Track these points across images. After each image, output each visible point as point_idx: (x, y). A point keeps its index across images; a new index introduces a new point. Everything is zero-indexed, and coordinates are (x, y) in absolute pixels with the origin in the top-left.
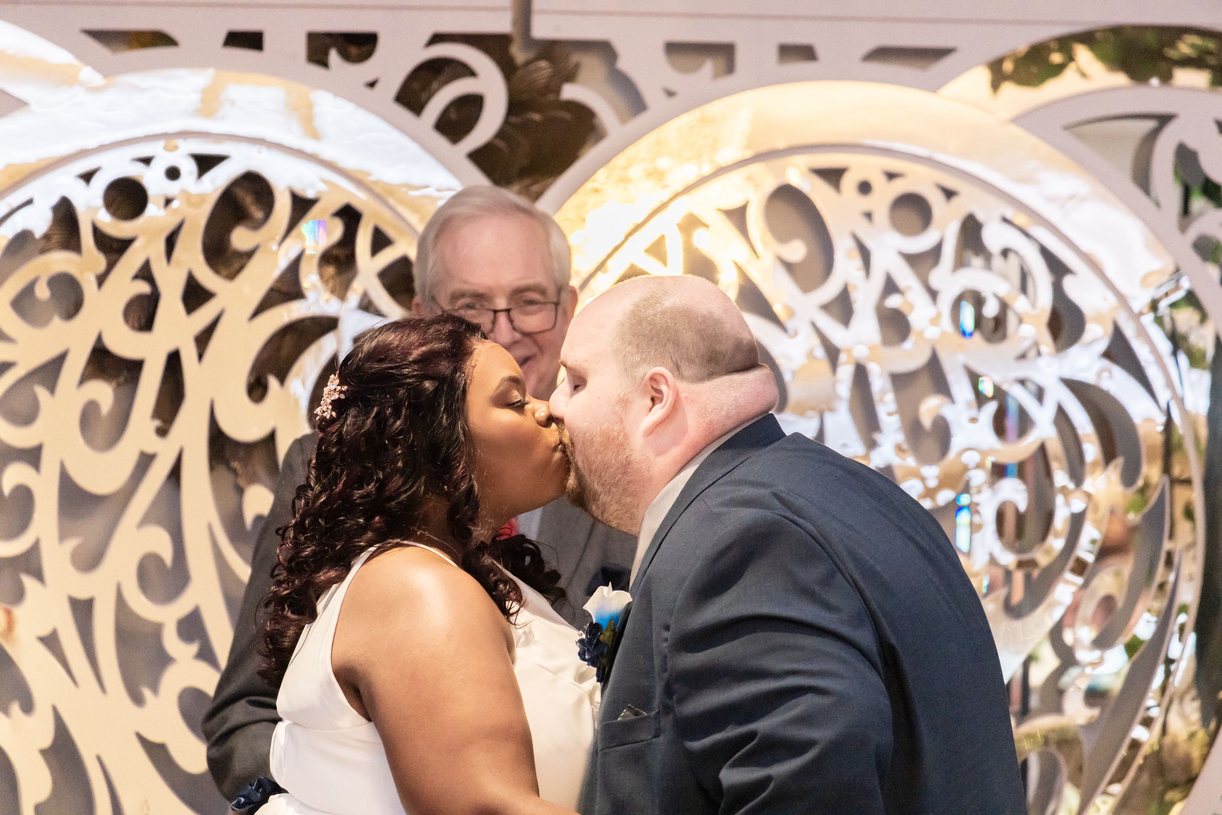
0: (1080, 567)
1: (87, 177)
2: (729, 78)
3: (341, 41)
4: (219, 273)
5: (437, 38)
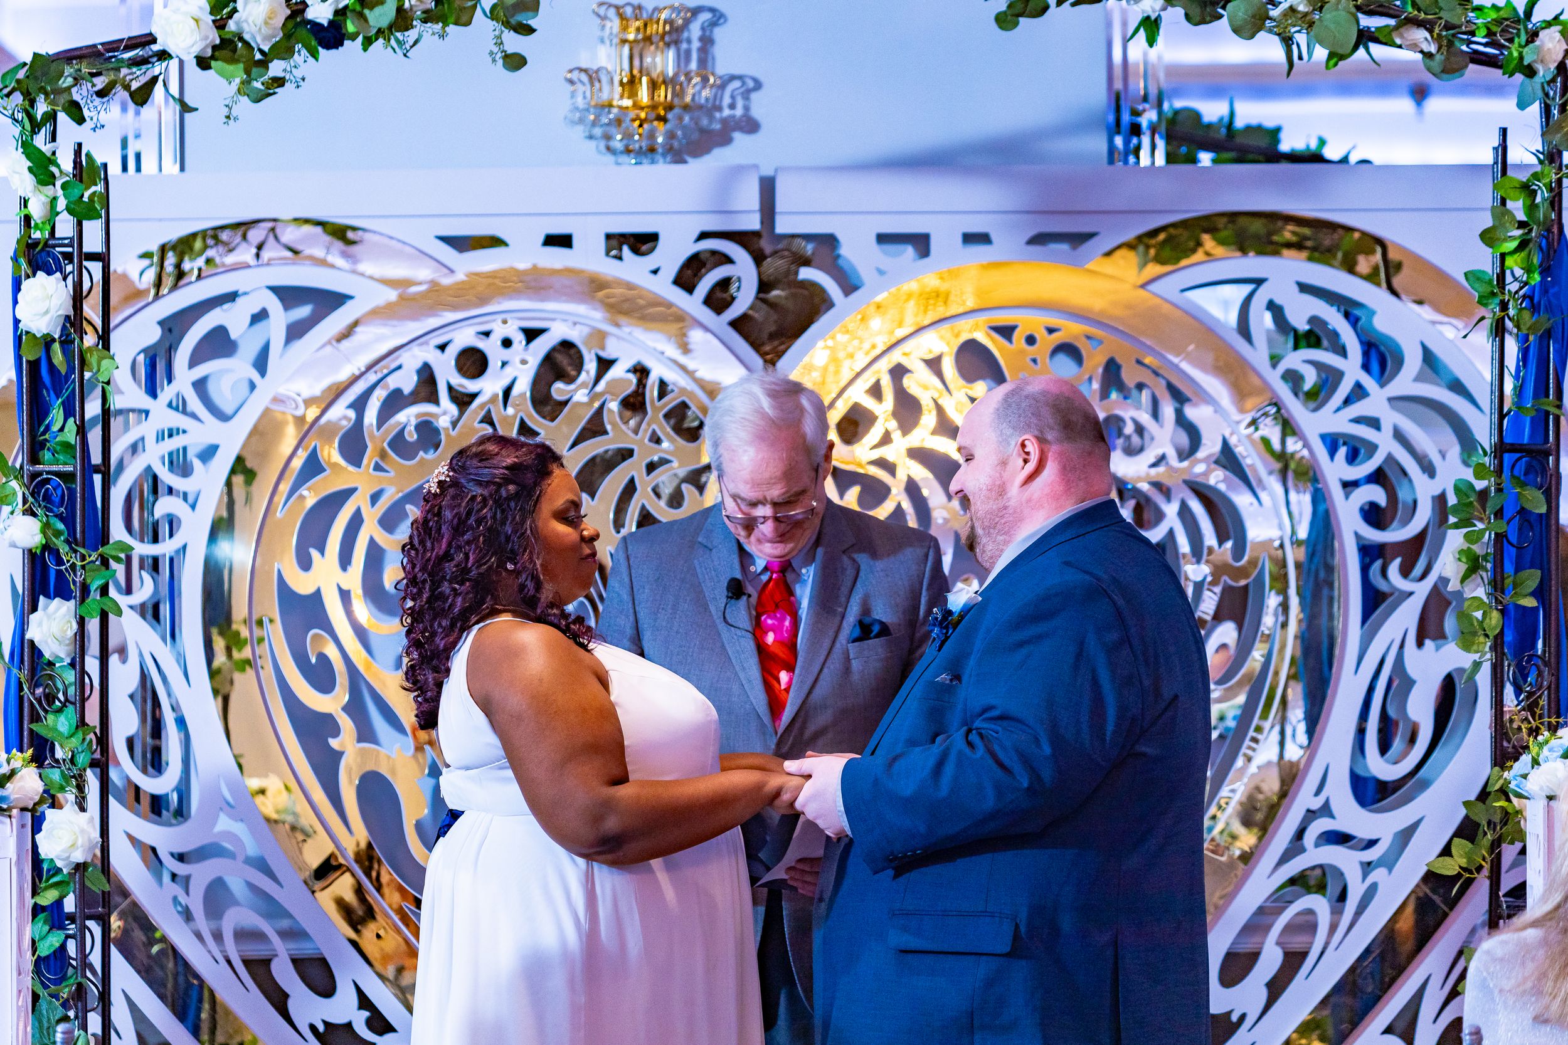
1: (442, 347)
2: (926, 260)
3: (632, 239)
4: (544, 417)
5: (704, 236)
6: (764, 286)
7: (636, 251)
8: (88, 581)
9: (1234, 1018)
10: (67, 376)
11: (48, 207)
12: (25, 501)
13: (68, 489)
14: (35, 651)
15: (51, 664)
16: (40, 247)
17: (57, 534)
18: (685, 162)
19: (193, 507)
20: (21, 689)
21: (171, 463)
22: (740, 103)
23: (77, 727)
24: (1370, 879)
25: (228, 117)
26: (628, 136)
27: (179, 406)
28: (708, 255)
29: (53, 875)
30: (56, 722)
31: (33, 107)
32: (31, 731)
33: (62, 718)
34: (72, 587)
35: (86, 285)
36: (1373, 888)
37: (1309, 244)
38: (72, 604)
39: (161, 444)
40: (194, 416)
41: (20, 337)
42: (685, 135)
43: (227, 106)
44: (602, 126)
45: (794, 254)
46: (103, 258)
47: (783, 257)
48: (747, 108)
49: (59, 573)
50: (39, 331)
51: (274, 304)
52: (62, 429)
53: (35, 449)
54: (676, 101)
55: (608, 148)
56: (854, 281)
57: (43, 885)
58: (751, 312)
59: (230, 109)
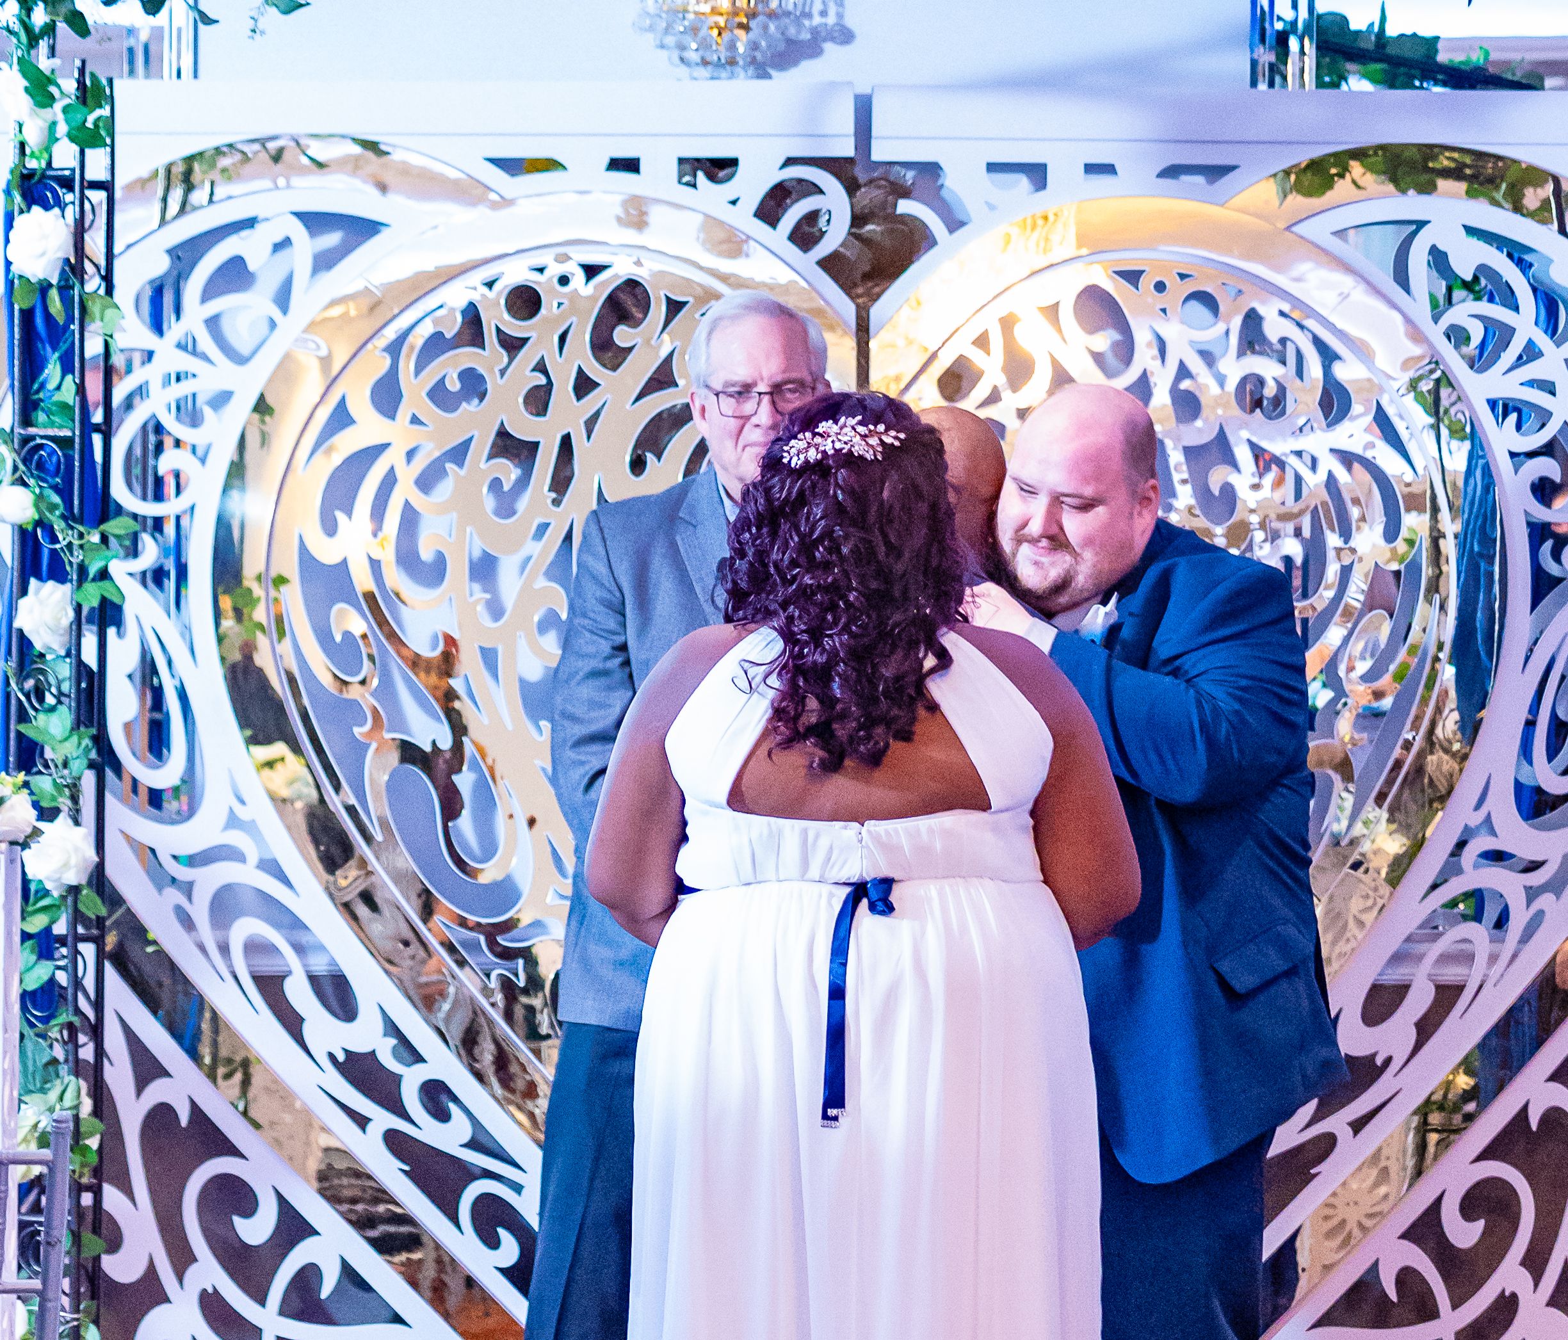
0: (1348, 613)
1: (490, 285)
2: (1042, 193)
3: (708, 164)
4: (604, 366)
5: (790, 162)
6: (858, 220)
7: (712, 178)
8: (86, 562)
9: (1379, 1061)
10: (66, 327)
11: (46, 132)
12: (15, 469)
13: (65, 455)
14: (24, 642)
15: (42, 656)
16: (36, 178)
17: (53, 507)
18: (770, 77)
19: (203, 461)
20: (8, 684)
21: (178, 408)
22: (832, 10)
23: (72, 729)
24: (1536, 906)
25: (254, 31)
26: (704, 45)
27: (188, 346)
28: (795, 183)
29: (42, 898)
30: (47, 723)
31: (29, 16)
32: (20, 735)
33: (54, 718)
34: (68, 568)
35: (89, 217)
36: (1540, 915)
37: (1468, 171)
38: (67, 588)
39: (168, 390)
40: (205, 358)
41: (12, 282)
42: (769, 46)
43: (252, 18)
44: (674, 35)
45: (892, 183)
46: (107, 186)
47: (879, 187)
48: (840, 16)
49: (54, 553)
50: (35, 276)
51: (297, 231)
52: (59, 388)
53: (28, 409)
54: (760, 7)
55: (682, 59)
56: (961, 217)
57: (30, 909)
58: (842, 250)
59: (256, 21)
